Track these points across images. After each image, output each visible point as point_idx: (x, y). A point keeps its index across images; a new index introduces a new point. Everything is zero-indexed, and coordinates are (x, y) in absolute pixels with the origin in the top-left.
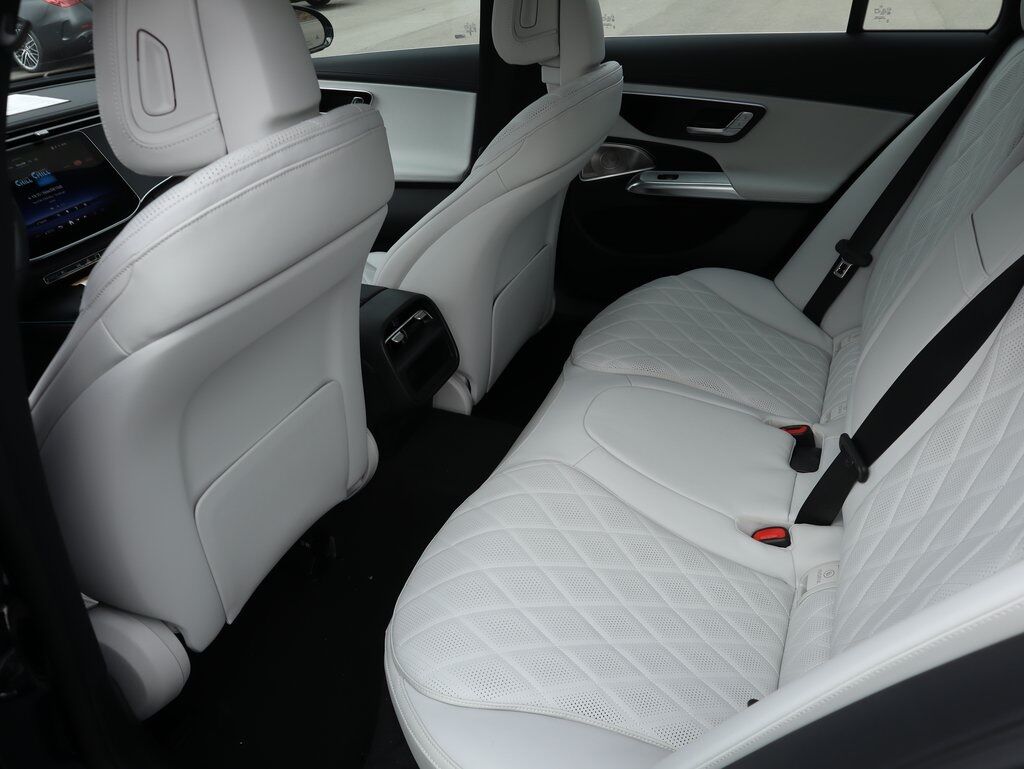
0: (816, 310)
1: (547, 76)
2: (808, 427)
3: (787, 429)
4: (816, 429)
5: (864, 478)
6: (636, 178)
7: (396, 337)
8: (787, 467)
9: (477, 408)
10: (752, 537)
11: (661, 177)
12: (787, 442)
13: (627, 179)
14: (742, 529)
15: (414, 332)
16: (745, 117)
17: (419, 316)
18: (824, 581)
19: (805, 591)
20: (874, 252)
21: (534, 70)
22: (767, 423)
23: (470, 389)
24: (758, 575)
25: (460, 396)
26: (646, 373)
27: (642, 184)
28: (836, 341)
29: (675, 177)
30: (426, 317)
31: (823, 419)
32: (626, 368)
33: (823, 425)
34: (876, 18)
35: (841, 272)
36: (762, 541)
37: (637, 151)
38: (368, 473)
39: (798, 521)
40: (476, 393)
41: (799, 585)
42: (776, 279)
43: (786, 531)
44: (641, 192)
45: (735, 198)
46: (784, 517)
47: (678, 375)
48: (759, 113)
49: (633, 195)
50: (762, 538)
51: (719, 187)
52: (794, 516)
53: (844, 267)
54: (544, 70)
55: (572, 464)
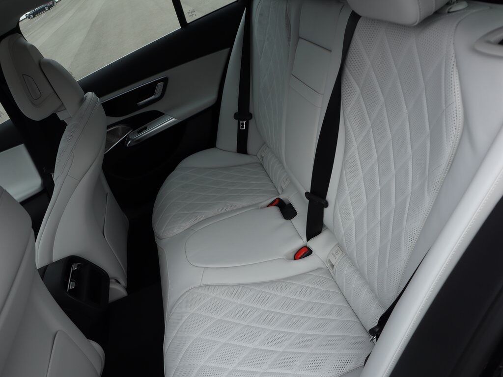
0: (242, 148)
1: (61, 116)
2: (278, 198)
3: (271, 205)
4: (282, 197)
5: (326, 205)
6: (128, 139)
7: (71, 285)
8: (284, 221)
9: (128, 289)
10: (295, 259)
11: (139, 132)
12: (275, 210)
13: (123, 142)
14: (289, 260)
15: (77, 276)
16: (161, 85)
17: (74, 267)
18: (337, 256)
19: (333, 266)
20: (251, 111)
21: (54, 116)
22: (262, 208)
23: (119, 283)
24: (310, 273)
25: (118, 290)
26: (197, 221)
27: (132, 140)
28: (259, 156)
29: (146, 128)
30: (78, 265)
31: (280, 191)
32: (186, 225)
33: (282, 194)
34: (190, 16)
35: (243, 127)
36: (300, 258)
37: (119, 127)
38: (103, 359)
39: (308, 240)
40: (123, 283)
41: (328, 265)
42: (217, 146)
43: (306, 247)
44: (133, 144)
45: (177, 122)
46: (301, 242)
47: (210, 213)
48: (165, 81)
49: (131, 147)
50: (299, 257)
51: (168, 121)
52: (305, 239)
53: (243, 124)
54: (58, 114)
55: (199, 285)
